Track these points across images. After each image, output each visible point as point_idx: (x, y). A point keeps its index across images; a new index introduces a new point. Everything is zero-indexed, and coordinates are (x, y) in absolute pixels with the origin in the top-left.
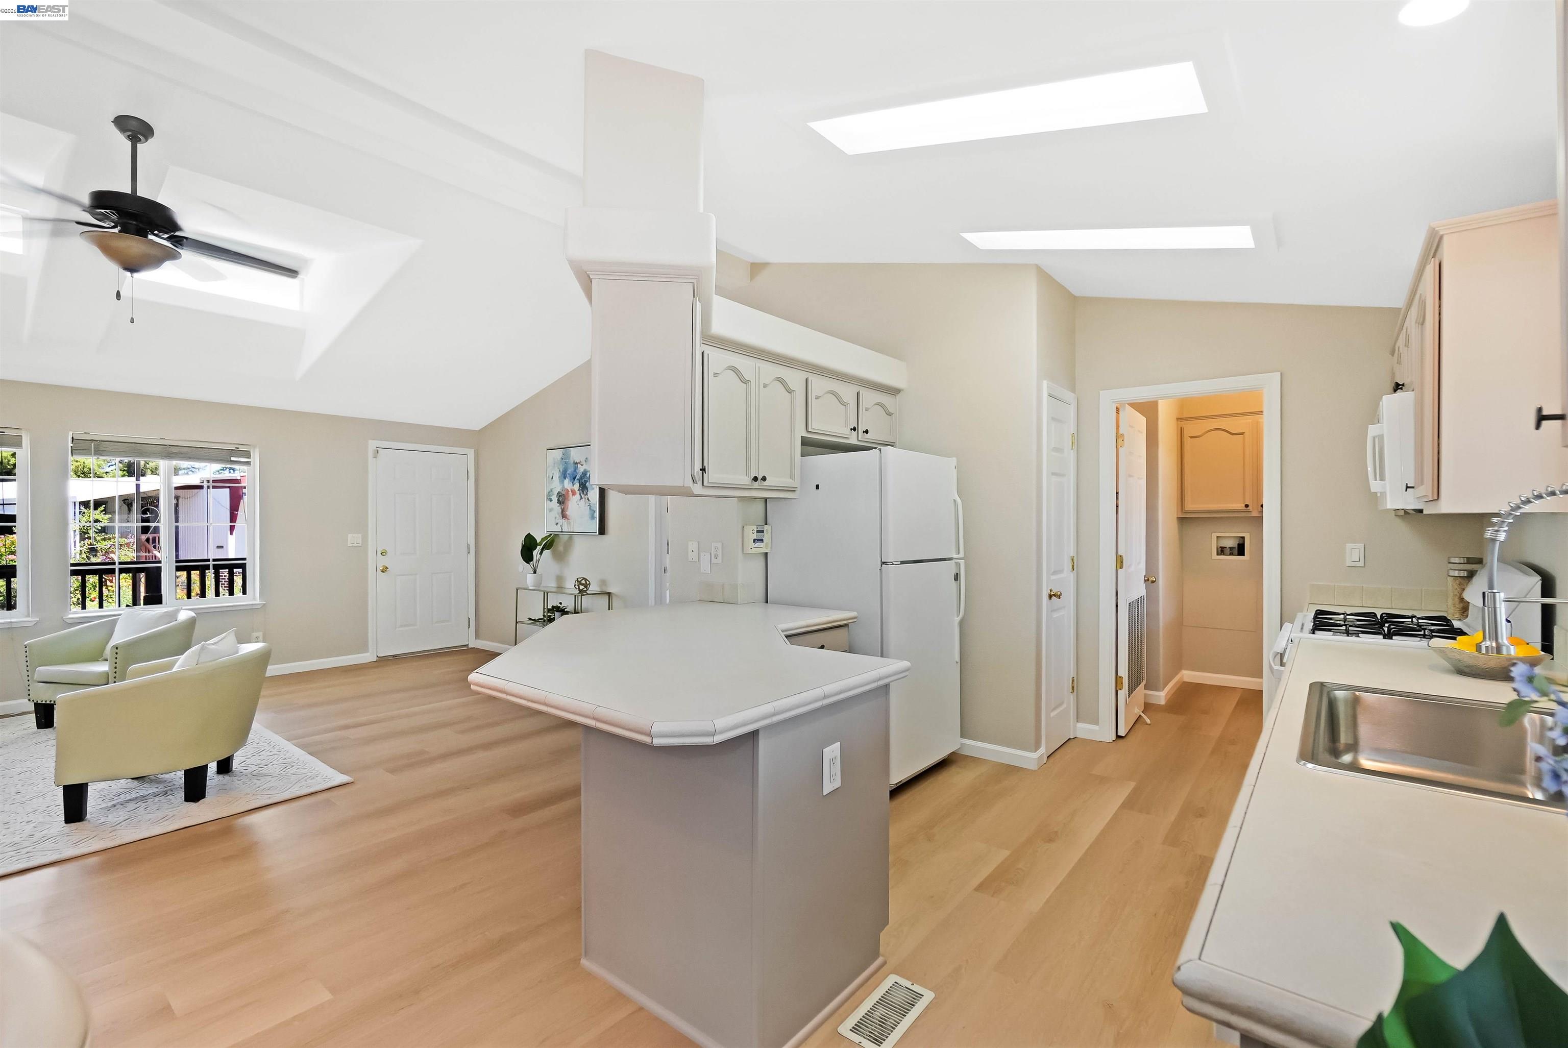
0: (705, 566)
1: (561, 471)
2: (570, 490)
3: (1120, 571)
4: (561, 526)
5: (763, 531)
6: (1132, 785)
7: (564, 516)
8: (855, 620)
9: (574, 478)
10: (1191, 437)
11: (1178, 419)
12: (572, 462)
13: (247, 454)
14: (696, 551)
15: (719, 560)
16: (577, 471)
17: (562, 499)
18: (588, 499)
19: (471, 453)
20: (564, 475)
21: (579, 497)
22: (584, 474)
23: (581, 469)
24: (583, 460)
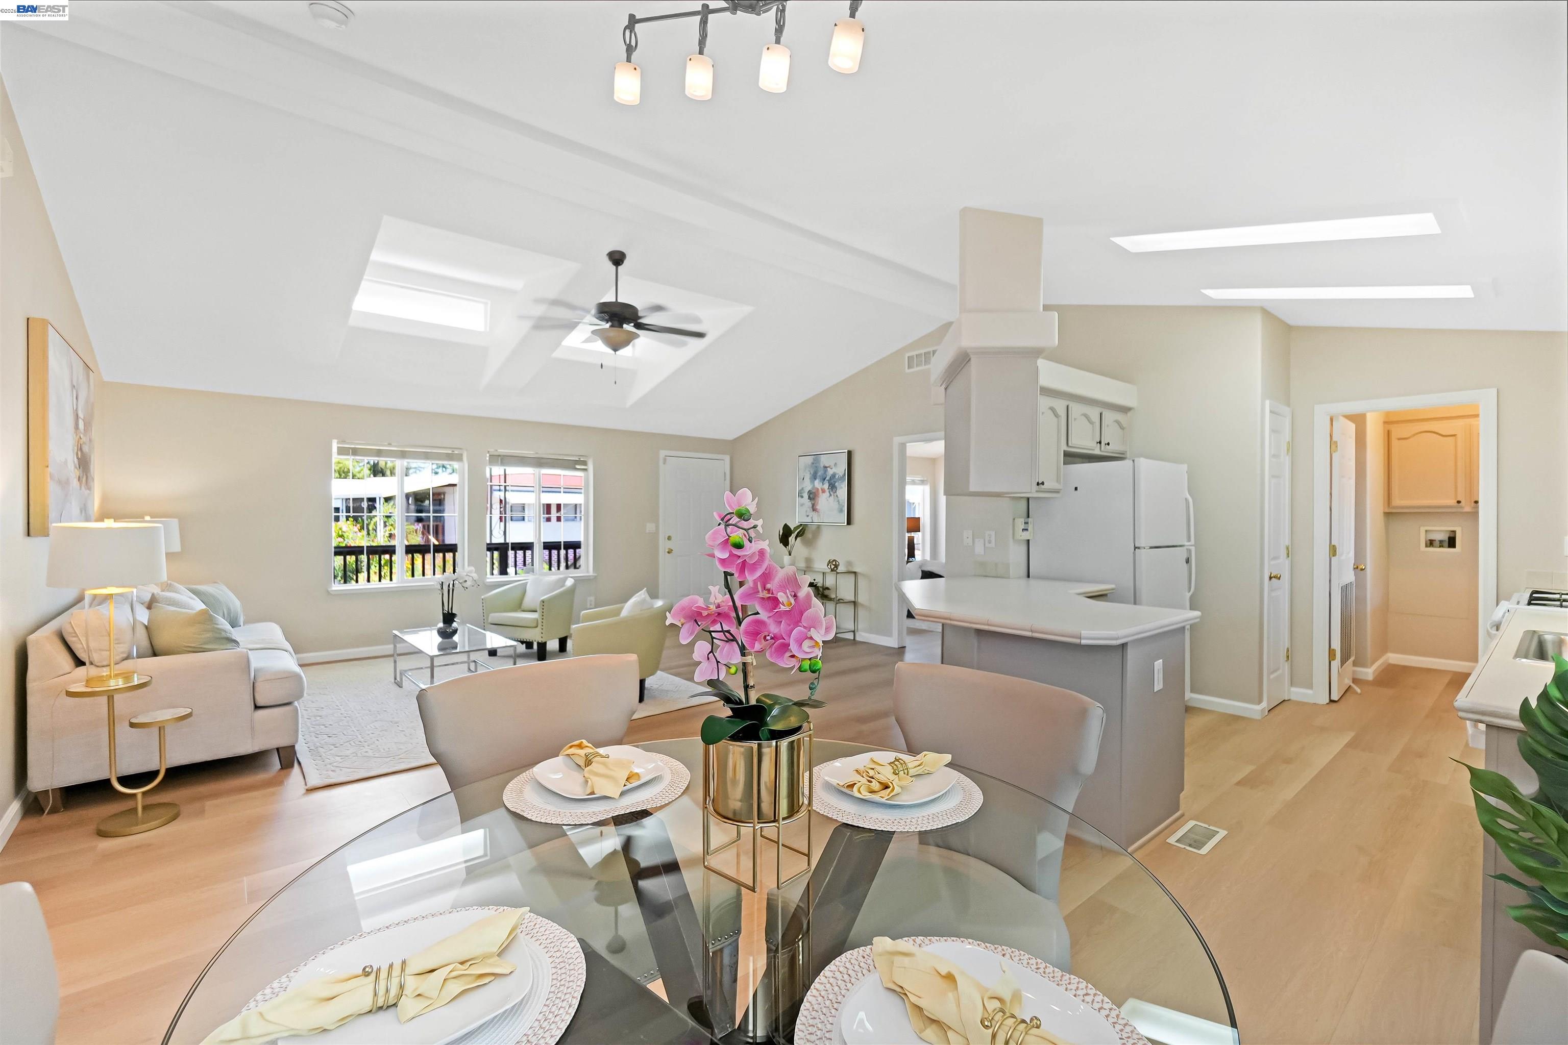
0: (979, 549)
1: (812, 473)
2: (820, 489)
3: (1333, 559)
4: (812, 518)
5: (1025, 523)
6: (1352, 734)
7: (814, 509)
8: (1114, 591)
9: (824, 479)
10: (1399, 439)
11: (1385, 423)
12: (822, 466)
13: (584, 463)
14: (971, 537)
15: (993, 545)
16: (827, 473)
17: (813, 496)
18: (837, 496)
19: (727, 458)
20: (814, 477)
21: (828, 494)
22: (834, 476)
23: (830, 472)
24: (832, 465)
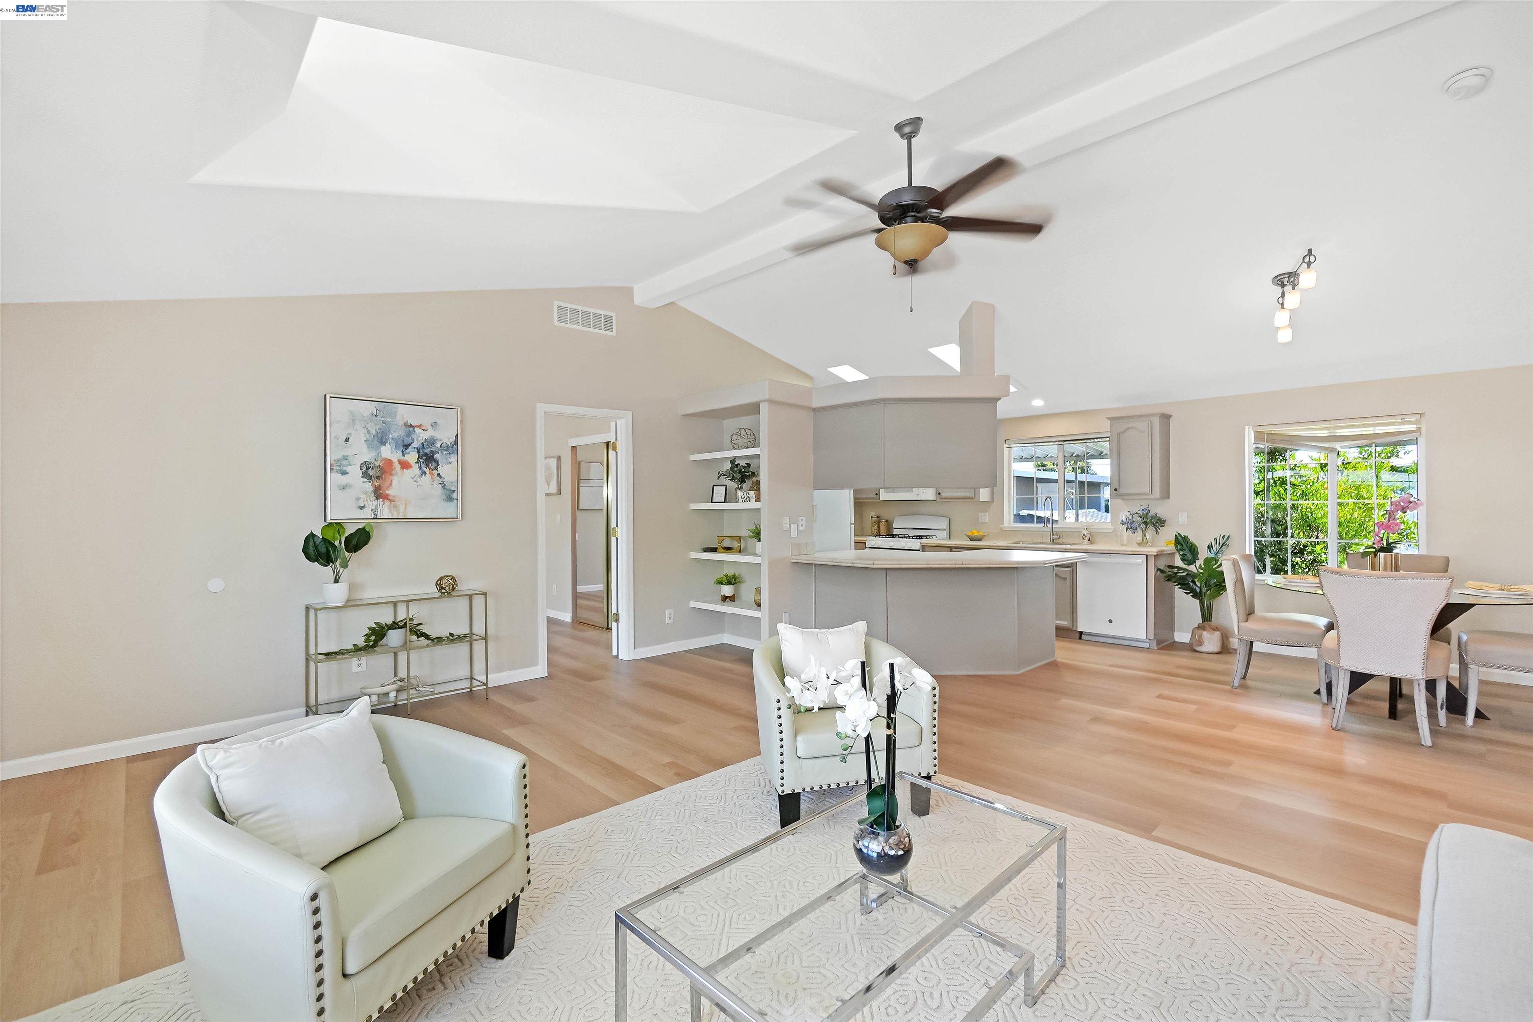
0: (794, 534)
1: (373, 431)
2: (395, 461)
4: (374, 511)
9: (407, 446)
12: (401, 423)
14: (788, 523)
15: (804, 528)
16: (413, 437)
17: (376, 473)
18: (438, 475)
20: (380, 439)
21: (418, 472)
22: (431, 442)
23: (420, 437)
24: (427, 424)
